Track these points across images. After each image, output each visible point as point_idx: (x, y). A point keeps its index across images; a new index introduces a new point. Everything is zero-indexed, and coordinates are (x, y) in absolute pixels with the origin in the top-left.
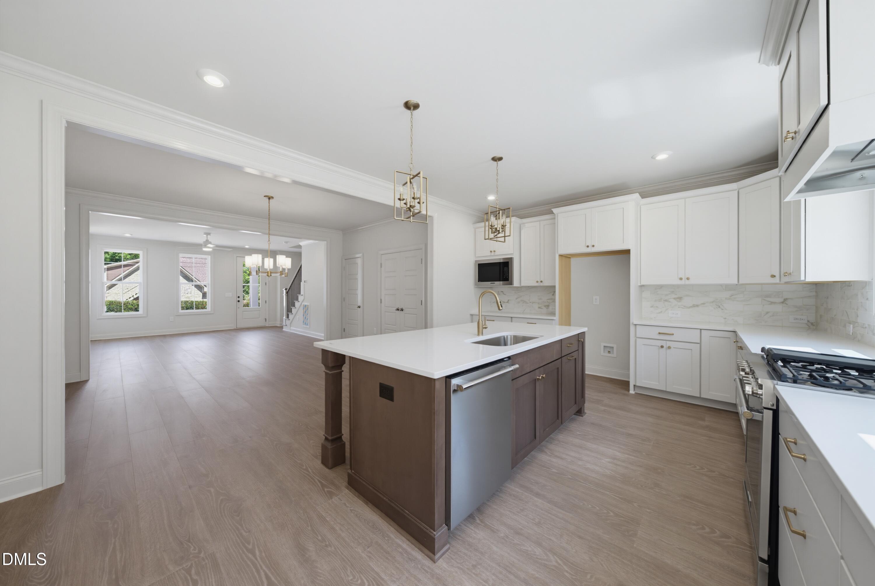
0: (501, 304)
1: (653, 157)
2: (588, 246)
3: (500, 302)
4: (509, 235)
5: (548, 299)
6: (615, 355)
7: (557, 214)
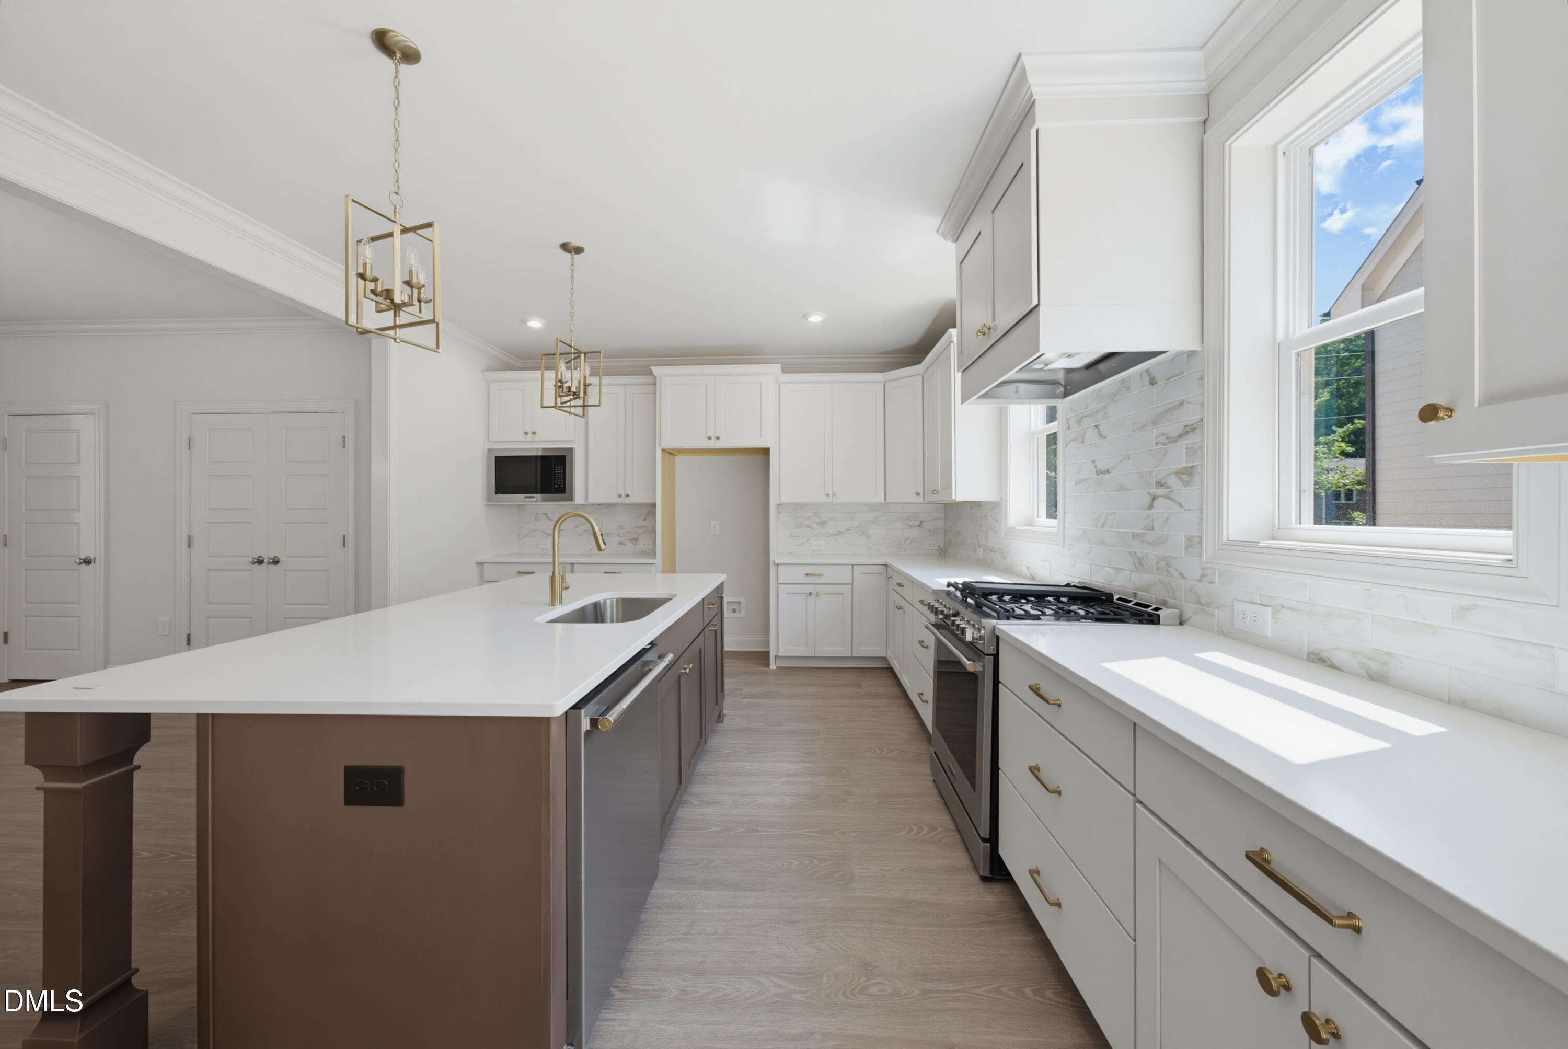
0: (603, 539)
1: (805, 317)
2: (710, 438)
3: (602, 535)
4: (598, 404)
5: (636, 528)
6: (742, 615)
7: (661, 377)
